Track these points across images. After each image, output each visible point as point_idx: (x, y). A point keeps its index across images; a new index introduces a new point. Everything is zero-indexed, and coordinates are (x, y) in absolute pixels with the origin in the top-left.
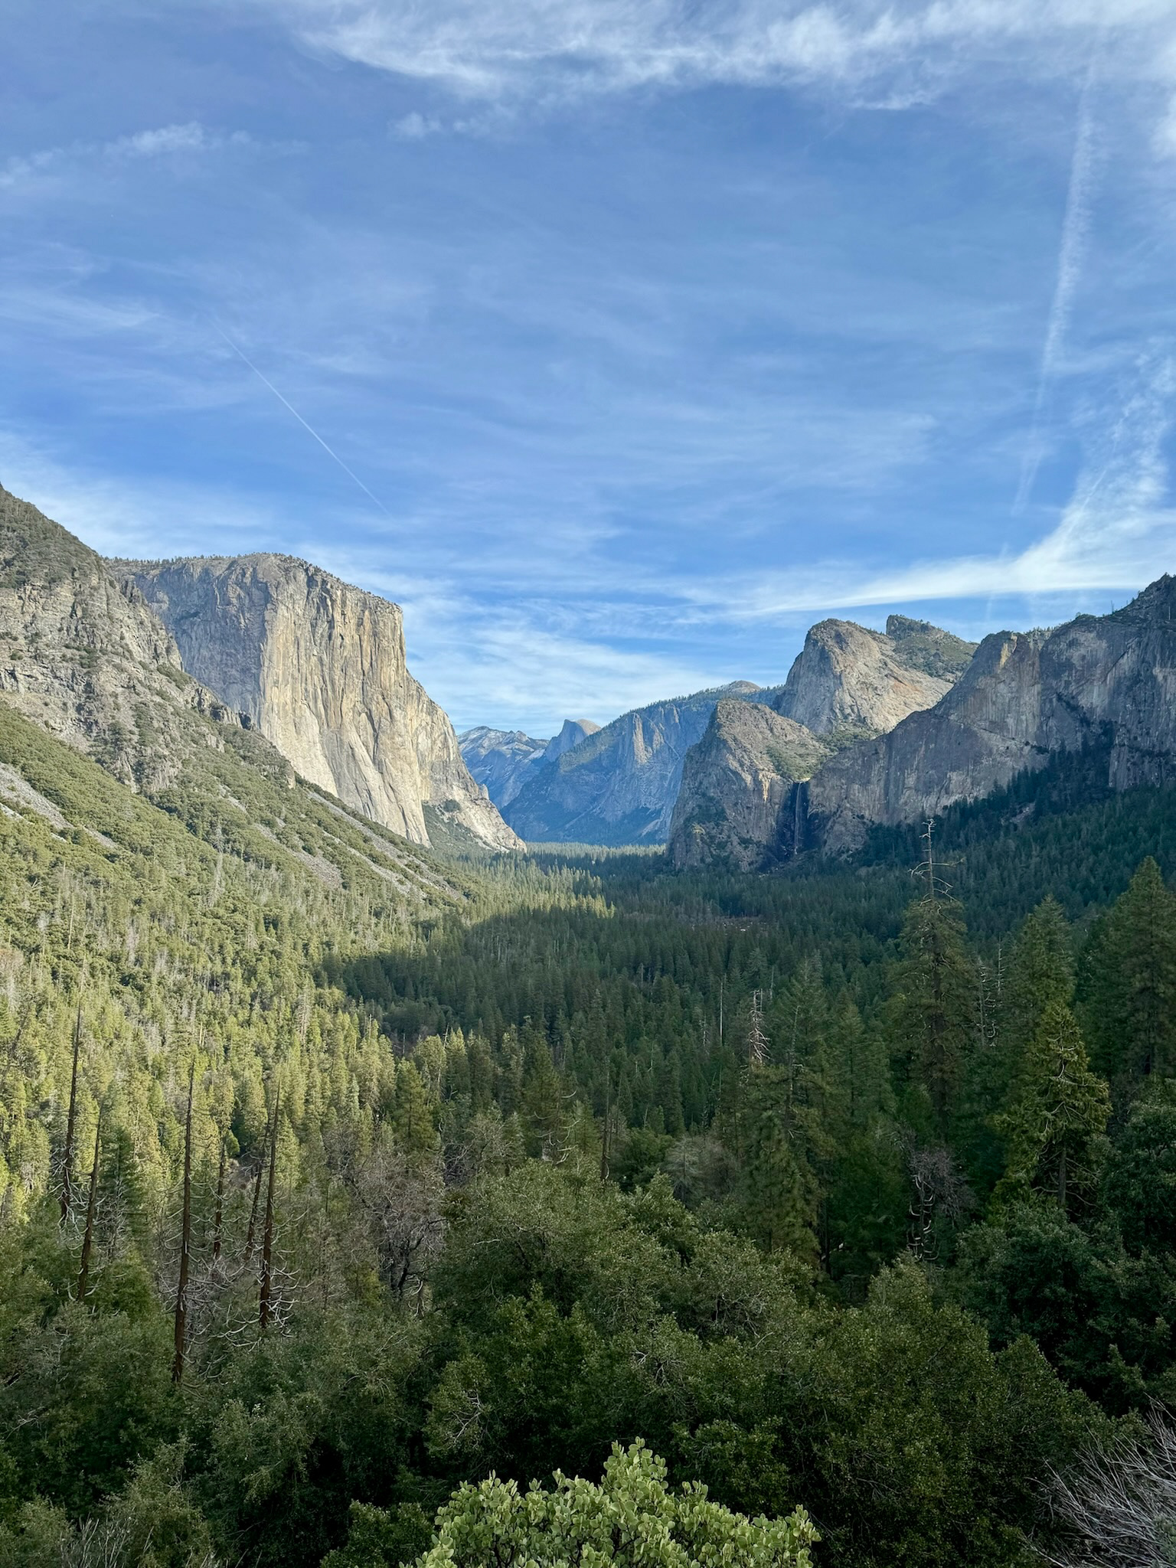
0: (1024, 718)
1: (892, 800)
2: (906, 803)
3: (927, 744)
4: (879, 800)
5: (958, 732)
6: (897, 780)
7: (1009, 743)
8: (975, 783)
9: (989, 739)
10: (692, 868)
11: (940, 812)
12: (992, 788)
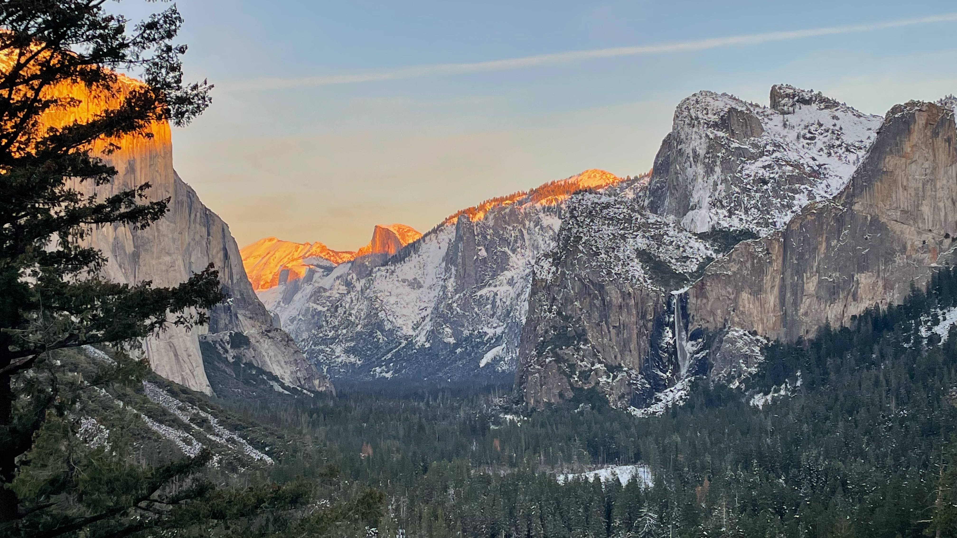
0: (941, 205)
1: (789, 312)
2: (806, 314)
3: (828, 240)
4: (774, 311)
5: (864, 225)
6: (794, 286)
7: (924, 237)
8: (888, 286)
9: (902, 232)
10: (549, 404)
11: (847, 324)
12: (908, 292)
